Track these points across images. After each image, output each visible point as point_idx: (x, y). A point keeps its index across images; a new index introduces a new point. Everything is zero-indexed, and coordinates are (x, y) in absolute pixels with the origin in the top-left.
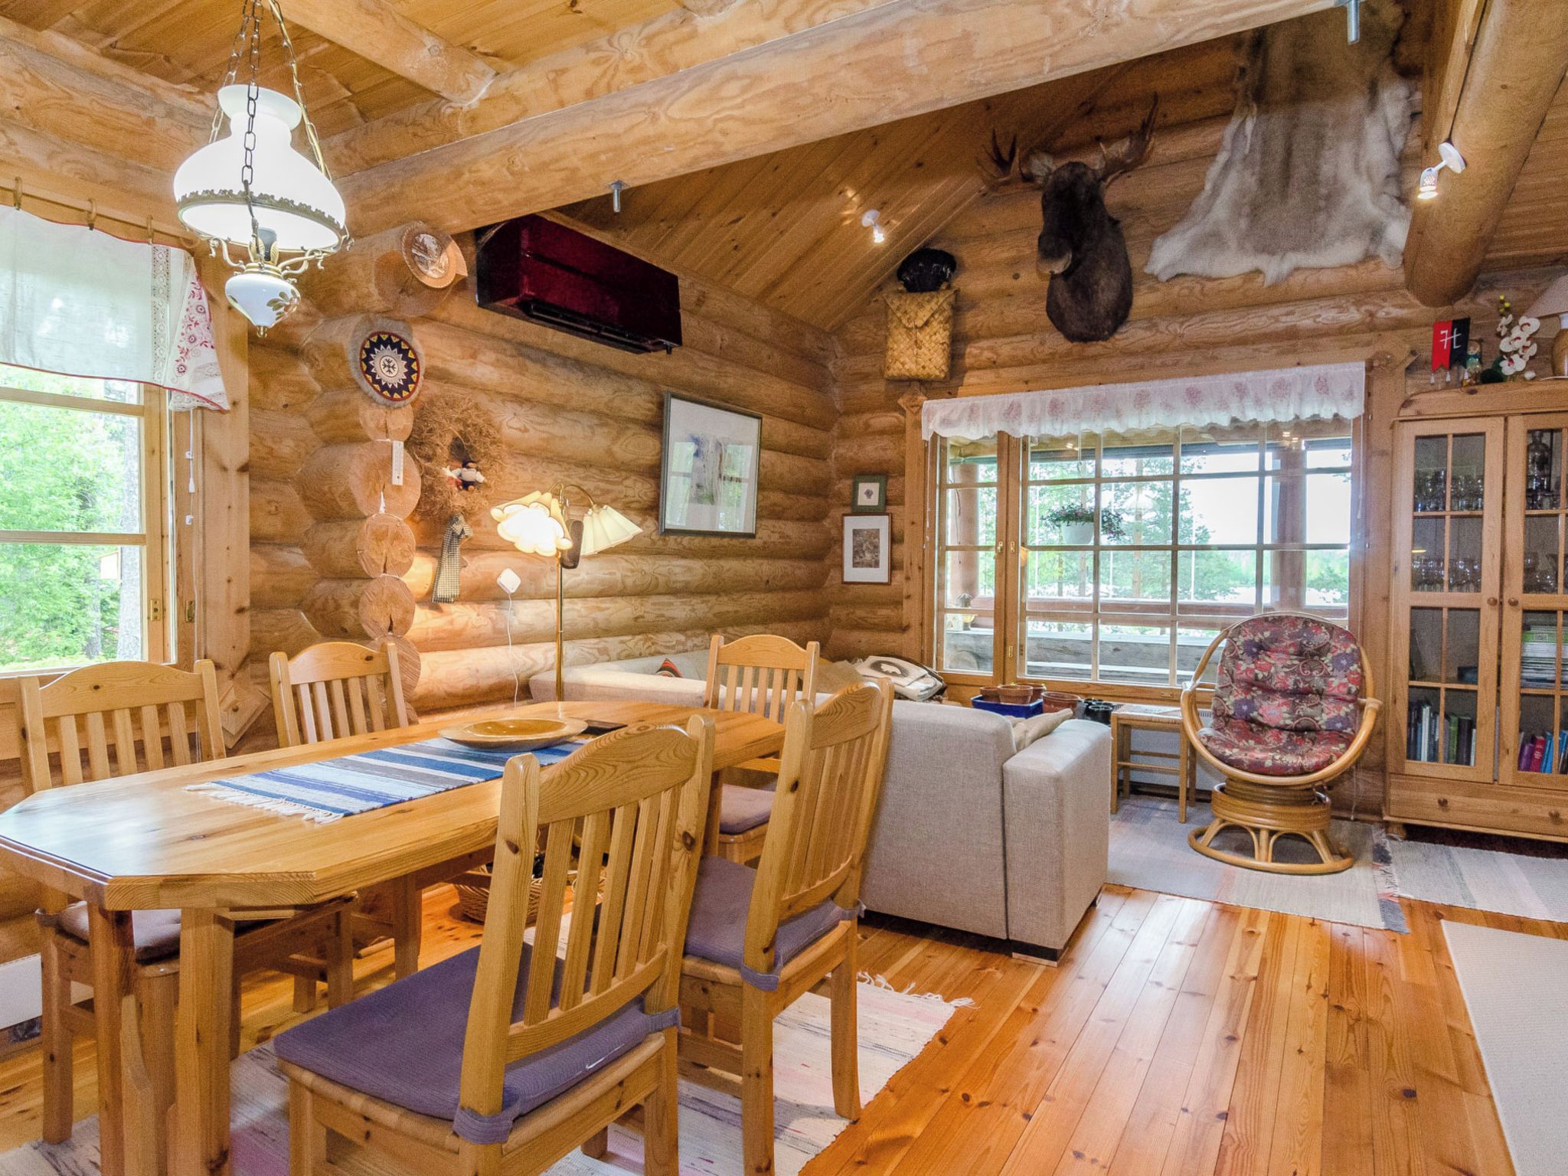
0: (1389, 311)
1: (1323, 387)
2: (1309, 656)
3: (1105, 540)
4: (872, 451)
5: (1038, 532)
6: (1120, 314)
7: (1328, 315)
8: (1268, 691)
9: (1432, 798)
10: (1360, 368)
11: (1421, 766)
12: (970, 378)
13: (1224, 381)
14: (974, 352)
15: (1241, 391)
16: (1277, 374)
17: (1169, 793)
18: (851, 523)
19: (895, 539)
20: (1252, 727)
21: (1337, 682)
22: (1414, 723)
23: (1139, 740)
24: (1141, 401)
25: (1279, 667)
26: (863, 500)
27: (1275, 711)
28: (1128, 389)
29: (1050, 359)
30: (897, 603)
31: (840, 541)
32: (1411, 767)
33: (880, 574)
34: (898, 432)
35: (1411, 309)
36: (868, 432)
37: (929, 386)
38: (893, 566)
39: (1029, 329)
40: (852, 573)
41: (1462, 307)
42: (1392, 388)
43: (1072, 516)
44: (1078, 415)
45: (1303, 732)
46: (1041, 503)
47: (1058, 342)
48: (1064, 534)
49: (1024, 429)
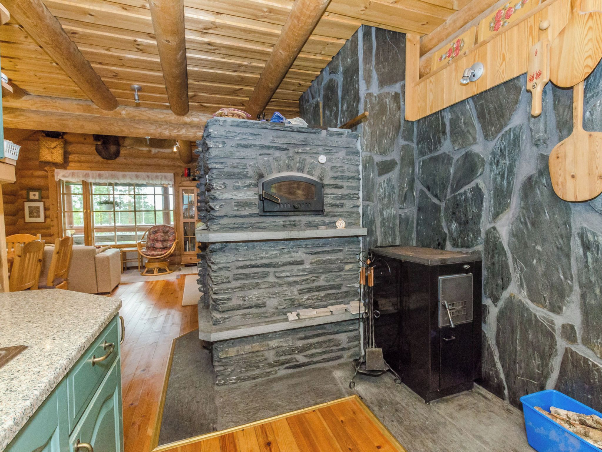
0: (177, 163)
1: (166, 178)
2: (165, 233)
3: (117, 208)
4: (35, 182)
5: (96, 207)
6: (117, 154)
7: (165, 162)
8: (157, 241)
9: (189, 258)
10: (172, 175)
11: (187, 252)
12: (71, 164)
13: (145, 174)
14: (71, 157)
15: (148, 177)
16: (155, 174)
17: (136, 268)
18: (27, 205)
19: (46, 209)
20: (154, 248)
21: (171, 238)
22: (185, 244)
23: (128, 257)
24: (124, 176)
25: (159, 236)
26: (32, 197)
27: (159, 245)
28: (121, 173)
29: (98, 162)
30: (48, 228)
31: (23, 210)
32: (185, 253)
33: (41, 219)
34: (46, 177)
35: (183, 164)
36: (32, 176)
37: (57, 165)
38: (46, 217)
39: (90, 154)
40: (28, 219)
41: (190, 165)
42: (179, 179)
43: (107, 203)
44: (107, 178)
45: (165, 248)
46: (96, 199)
47: (99, 158)
48: (104, 207)
49: (90, 180)
